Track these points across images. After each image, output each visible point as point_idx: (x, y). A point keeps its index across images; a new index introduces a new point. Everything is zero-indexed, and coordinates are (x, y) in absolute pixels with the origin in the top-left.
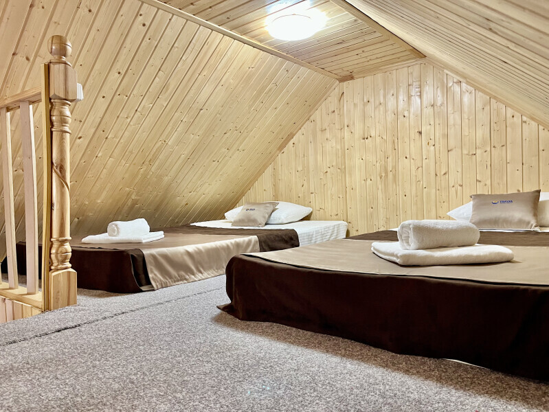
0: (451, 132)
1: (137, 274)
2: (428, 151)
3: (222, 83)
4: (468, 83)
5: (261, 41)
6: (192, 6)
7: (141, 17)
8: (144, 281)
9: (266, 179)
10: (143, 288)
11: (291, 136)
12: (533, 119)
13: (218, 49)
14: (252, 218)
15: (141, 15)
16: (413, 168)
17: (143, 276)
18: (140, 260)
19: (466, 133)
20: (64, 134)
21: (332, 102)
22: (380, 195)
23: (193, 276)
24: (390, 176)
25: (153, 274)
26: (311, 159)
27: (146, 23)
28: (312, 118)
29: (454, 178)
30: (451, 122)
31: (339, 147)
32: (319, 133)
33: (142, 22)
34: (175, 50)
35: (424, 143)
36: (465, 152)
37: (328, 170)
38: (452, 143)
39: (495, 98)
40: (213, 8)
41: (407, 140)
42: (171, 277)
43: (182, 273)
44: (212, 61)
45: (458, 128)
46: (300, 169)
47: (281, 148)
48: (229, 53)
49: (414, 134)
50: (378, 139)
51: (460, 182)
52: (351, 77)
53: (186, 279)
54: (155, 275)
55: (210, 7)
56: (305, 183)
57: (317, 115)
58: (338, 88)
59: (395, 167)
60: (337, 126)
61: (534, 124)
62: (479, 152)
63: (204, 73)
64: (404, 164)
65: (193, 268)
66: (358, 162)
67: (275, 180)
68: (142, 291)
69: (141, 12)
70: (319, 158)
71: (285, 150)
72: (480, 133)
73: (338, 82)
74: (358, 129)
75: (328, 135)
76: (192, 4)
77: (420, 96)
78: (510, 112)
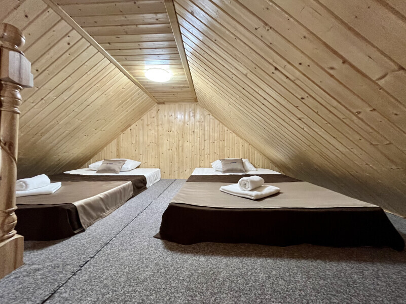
0: (206, 133)
1: (71, 222)
2: (197, 140)
3: (105, 93)
4: (213, 115)
5: (134, 76)
6: (108, 44)
7: (68, 38)
8: (76, 226)
9: (113, 146)
10: (76, 232)
11: (130, 125)
12: (233, 132)
13: (110, 74)
14: (112, 168)
15: (69, 36)
16: (191, 146)
17: (76, 223)
18: (73, 211)
19: (211, 134)
20: (15, 114)
21: (153, 112)
22: (176, 157)
23: (104, 214)
24: (181, 149)
25: (83, 219)
26: (141, 138)
27: (71, 43)
28: (142, 118)
29: (206, 151)
30: (206, 129)
31: (156, 134)
32: (146, 126)
33: (68, 42)
34: (84, 67)
35: (195, 137)
36: (211, 141)
37: (150, 144)
38: (206, 138)
39: (222, 123)
40: (121, 51)
41: (188, 134)
42: (92, 218)
43: (99, 213)
44: (104, 80)
45: (208, 132)
46: (134, 142)
47: (123, 131)
48: (115, 78)
49: (191, 132)
50: (176, 133)
51: (209, 153)
52: (163, 103)
53: (101, 217)
54: (84, 220)
55: (120, 50)
56: (137, 149)
57: (144, 117)
58: (156, 106)
59: (183, 145)
60: (156, 124)
61: (234, 134)
62: (216, 142)
63: (98, 85)
64: (186, 144)
65: (104, 208)
66: (165, 141)
67: (118, 147)
68: (75, 234)
69: (69, 35)
70: (145, 138)
71: (125, 132)
72: (216, 135)
73: (156, 104)
74: (166, 126)
75: (150, 127)
76: (109, 43)
77: (194, 117)
78: (226, 129)
